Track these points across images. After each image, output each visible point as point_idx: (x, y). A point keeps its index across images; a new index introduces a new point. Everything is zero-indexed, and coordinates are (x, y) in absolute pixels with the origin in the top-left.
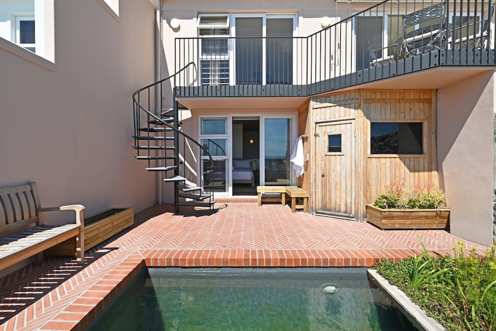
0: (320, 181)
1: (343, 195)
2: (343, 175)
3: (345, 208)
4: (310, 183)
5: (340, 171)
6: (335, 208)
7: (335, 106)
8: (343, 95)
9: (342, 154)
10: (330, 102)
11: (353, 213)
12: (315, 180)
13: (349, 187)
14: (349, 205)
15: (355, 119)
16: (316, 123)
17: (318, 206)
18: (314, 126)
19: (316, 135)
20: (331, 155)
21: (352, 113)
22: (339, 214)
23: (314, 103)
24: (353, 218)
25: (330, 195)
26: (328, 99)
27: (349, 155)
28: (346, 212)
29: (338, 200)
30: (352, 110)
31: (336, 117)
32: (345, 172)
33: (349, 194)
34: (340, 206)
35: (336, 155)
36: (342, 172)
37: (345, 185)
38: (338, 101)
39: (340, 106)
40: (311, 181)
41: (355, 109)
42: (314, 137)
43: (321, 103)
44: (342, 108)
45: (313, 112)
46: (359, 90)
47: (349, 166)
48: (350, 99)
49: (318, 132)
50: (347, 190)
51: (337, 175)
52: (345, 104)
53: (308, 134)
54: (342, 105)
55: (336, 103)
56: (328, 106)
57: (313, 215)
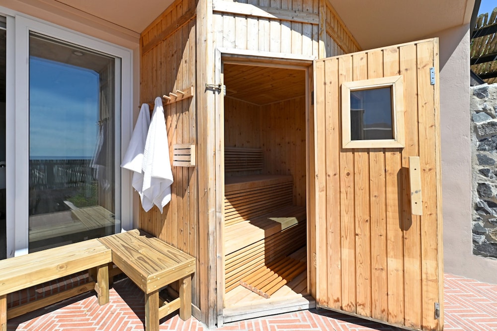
7: (270, 19)
10: (258, 5)
18: (218, 64)
38: (277, 8)
41: (312, 39)
44: (286, 30)
45: (214, 21)
48: (302, 11)
52: (291, 22)
53: (192, 88)
54: (287, 21)
55: (273, 11)
56: (254, 14)
57: (216, 325)
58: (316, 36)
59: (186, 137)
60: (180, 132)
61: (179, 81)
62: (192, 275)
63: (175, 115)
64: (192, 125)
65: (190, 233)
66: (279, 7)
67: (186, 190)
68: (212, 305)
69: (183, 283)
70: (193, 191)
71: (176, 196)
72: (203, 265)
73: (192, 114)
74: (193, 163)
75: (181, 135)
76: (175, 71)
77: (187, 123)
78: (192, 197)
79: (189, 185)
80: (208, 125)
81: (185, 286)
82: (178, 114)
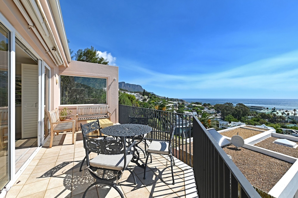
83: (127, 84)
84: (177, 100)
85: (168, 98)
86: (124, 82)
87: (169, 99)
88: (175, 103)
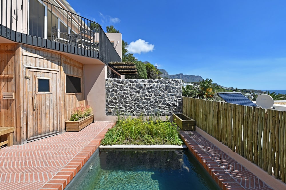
0: (32, 114)
1: (52, 120)
2: (51, 107)
3: (53, 129)
4: (21, 118)
5: (48, 105)
6: (46, 131)
7: (44, 59)
8: (50, 53)
9: (50, 93)
10: (39, 55)
11: (59, 129)
12: (26, 115)
13: (55, 114)
14: (56, 126)
15: (58, 71)
16: (26, 68)
17: (30, 134)
18: (24, 70)
19: (26, 78)
20: (41, 94)
21: (57, 67)
22: (49, 134)
23: (24, 50)
24: (58, 132)
25: (41, 123)
26: (38, 52)
27: (55, 94)
28: (53, 131)
29: (47, 125)
30: (57, 65)
31: (45, 66)
32: (52, 105)
33: (55, 118)
34: (49, 128)
35: (45, 94)
36: (50, 105)
37: (52, 113)
38: (46, 56)
39: (48, 60)
40: (22, 116)
41: (58, 65)
42: (25, 79)
43: (31, 53)
44: (49, 62)
45: (23, 58)
46: (61, 54)
47: (56, 101)
48: (55, 58)
49: (28, 75)
50: (54, 116)
51: (47, 108)
52: (51, 60)
53: (13, 75)
54: (50, 60)
55: (45, 57)
56: (38, 57)
57: (24, 144)
58: (60, 65)
59: (9, 89)
60: (6, 88)
61: (5, 71)
62: (13, 132)
63: (3, 82)
64: (13, 86)
65: (12, 120)
66: (47, 56)
67: (9, 107)
68: (22, 138)
69: (10, 135)
70: (13, 107)
71: (3, 109)
72: (18, 128)
73: (13, 83)
74: (14, 98)
75: (7, 89)
76: (3, 67)
77: (10, 85)
78: (13, 109)
79: (11, 105)
80: (21, 87)
81: (10, 136)
82: (5, 82)
83: (185, 75)
84: (251, 91)
85: (236, 88)
86: (182, 74)
87: (239, 90)
88: (248, 95)
